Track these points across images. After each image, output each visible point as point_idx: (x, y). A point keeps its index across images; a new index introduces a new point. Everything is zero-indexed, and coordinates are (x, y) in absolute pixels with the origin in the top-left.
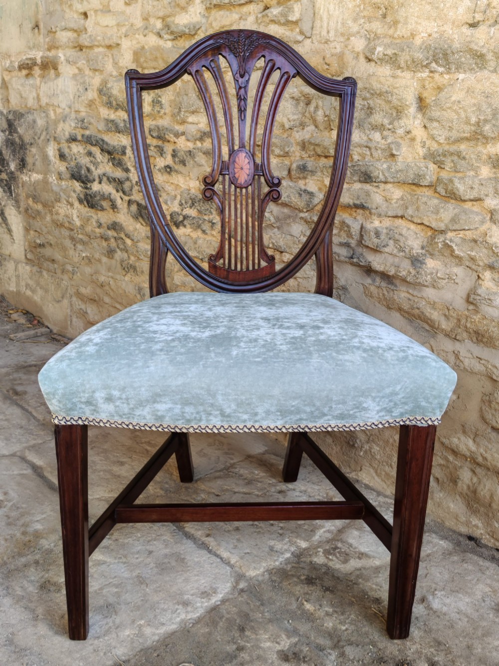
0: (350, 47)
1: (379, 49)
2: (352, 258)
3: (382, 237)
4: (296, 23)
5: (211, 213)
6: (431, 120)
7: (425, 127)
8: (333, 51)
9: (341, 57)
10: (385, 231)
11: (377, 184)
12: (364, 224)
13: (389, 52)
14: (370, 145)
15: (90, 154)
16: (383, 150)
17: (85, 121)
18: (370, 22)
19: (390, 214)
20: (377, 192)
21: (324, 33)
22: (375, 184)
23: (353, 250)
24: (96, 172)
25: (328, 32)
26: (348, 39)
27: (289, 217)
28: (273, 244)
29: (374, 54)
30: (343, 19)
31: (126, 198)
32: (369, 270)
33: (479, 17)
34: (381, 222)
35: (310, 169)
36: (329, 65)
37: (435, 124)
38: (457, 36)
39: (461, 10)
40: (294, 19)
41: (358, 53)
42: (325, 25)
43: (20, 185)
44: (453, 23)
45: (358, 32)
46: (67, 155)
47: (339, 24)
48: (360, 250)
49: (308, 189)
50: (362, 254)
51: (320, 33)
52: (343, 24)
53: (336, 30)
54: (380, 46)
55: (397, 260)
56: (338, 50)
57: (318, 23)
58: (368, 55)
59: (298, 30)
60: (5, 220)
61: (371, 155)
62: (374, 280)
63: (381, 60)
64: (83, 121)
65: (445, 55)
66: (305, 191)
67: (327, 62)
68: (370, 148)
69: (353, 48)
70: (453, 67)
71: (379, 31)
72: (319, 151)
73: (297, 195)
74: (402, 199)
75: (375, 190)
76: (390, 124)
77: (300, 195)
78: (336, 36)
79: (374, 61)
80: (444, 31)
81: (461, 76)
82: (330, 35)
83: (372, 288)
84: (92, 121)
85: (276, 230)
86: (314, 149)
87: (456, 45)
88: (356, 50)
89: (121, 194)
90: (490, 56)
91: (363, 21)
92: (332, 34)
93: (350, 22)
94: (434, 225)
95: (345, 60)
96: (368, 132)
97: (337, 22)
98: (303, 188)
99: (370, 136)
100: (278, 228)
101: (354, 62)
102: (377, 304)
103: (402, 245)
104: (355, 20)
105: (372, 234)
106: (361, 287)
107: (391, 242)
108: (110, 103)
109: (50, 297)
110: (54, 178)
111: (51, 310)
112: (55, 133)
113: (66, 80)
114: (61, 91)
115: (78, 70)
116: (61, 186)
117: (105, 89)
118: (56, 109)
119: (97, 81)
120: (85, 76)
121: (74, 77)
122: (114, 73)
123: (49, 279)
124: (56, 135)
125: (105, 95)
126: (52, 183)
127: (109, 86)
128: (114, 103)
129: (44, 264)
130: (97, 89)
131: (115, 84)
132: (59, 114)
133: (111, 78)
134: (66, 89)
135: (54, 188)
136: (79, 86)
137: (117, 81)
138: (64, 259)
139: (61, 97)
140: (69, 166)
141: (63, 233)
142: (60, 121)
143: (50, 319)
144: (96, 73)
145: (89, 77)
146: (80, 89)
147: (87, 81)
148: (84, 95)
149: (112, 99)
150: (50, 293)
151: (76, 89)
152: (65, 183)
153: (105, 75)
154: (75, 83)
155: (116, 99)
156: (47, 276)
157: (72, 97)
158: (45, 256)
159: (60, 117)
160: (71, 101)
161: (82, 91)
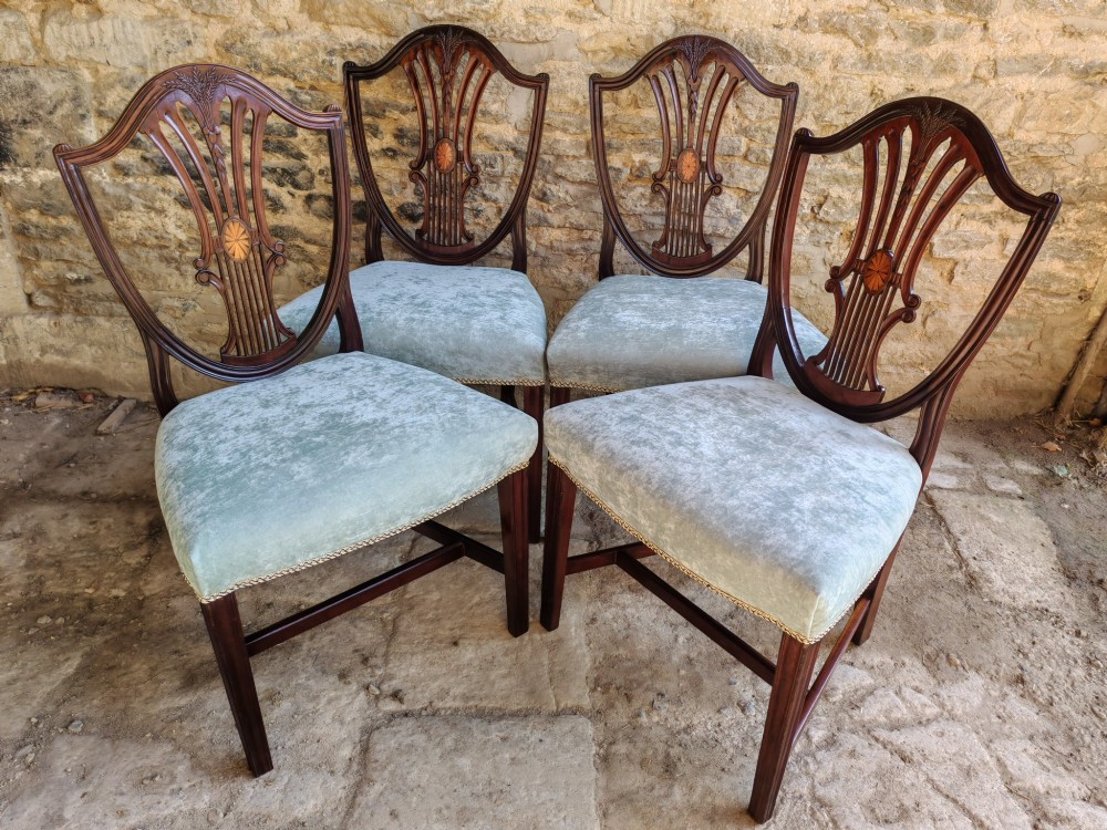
5: (475, 200)
6: (744, 102)
7: (737, 107)
21: (628, 14)
25: (633, 14)
26: (656, 23)
28: (571, 223)
31: (304, 193)
33: (783, 21)
37: (749, 106)
38: (767, 34)
39: (768, 14)
42: (628, 7)
44: (762, 24)
51: (623, 13)
52: (650, 9)
53: (642, 14)
55: (714, 221)
56: (645, 33)
65: (757, 49)
70: (763, 60)
71: (688, 19)
72: (626, 128)
78: (641, 19)
80: (754, 29)
81: (770, 67)
82: (635, 17)
85: (574, 208)
86: (620, 127)
87: (766, 42)
89: (289, 188)
90: (793, 54)
92: (637, 16)
93: (658, 8)
94: (749, 188)
97: (644, 6)
100: (576, 207)
108: (256, 66)
109: (122, 352)
110: (105, 174)
111: (128, 371)
112: (101, 104)
113: (128, 24)
114: (116, 41)
115: (159, 9)
116: (128, 185)
117: (239, 45)
118: (100, 68)
119: (216, 31)
120: (183, 22)
121: (149, 20)
122: (259, 24)
123: (118, 327)
124: (102, 108)
125: (240, 53)
126: (100, 182)
127: (251, 41)
128: (264, 66)
129: (97, 308)
130: (217, 44)
131: (265, 40)
132: (108, 76)
133: (252, 30)
134: (130, 38)
135: (109, 190)
136: (167, 36)
137: (265, 35)
138: (155, 292)
139: (114, 50)
140: (148, 155)
141: (143, 255)
142: (111, 86)
143: (128, 385)
144: (212, 20)
145: (194, 24)
146: (173, 41)
147: (190, 30)
148: (183, 51)
149: (259, 61)
150: (121, 348)
151: (159, 41)
152: (139, 179)
153: (237, 25)
154: (156, 31)
155: (268, 61)
156: (107, 325)
157: (147, 52)
158: (96, 296)
159: (111, 80)
160: (145, 57)
161: (177, 44)
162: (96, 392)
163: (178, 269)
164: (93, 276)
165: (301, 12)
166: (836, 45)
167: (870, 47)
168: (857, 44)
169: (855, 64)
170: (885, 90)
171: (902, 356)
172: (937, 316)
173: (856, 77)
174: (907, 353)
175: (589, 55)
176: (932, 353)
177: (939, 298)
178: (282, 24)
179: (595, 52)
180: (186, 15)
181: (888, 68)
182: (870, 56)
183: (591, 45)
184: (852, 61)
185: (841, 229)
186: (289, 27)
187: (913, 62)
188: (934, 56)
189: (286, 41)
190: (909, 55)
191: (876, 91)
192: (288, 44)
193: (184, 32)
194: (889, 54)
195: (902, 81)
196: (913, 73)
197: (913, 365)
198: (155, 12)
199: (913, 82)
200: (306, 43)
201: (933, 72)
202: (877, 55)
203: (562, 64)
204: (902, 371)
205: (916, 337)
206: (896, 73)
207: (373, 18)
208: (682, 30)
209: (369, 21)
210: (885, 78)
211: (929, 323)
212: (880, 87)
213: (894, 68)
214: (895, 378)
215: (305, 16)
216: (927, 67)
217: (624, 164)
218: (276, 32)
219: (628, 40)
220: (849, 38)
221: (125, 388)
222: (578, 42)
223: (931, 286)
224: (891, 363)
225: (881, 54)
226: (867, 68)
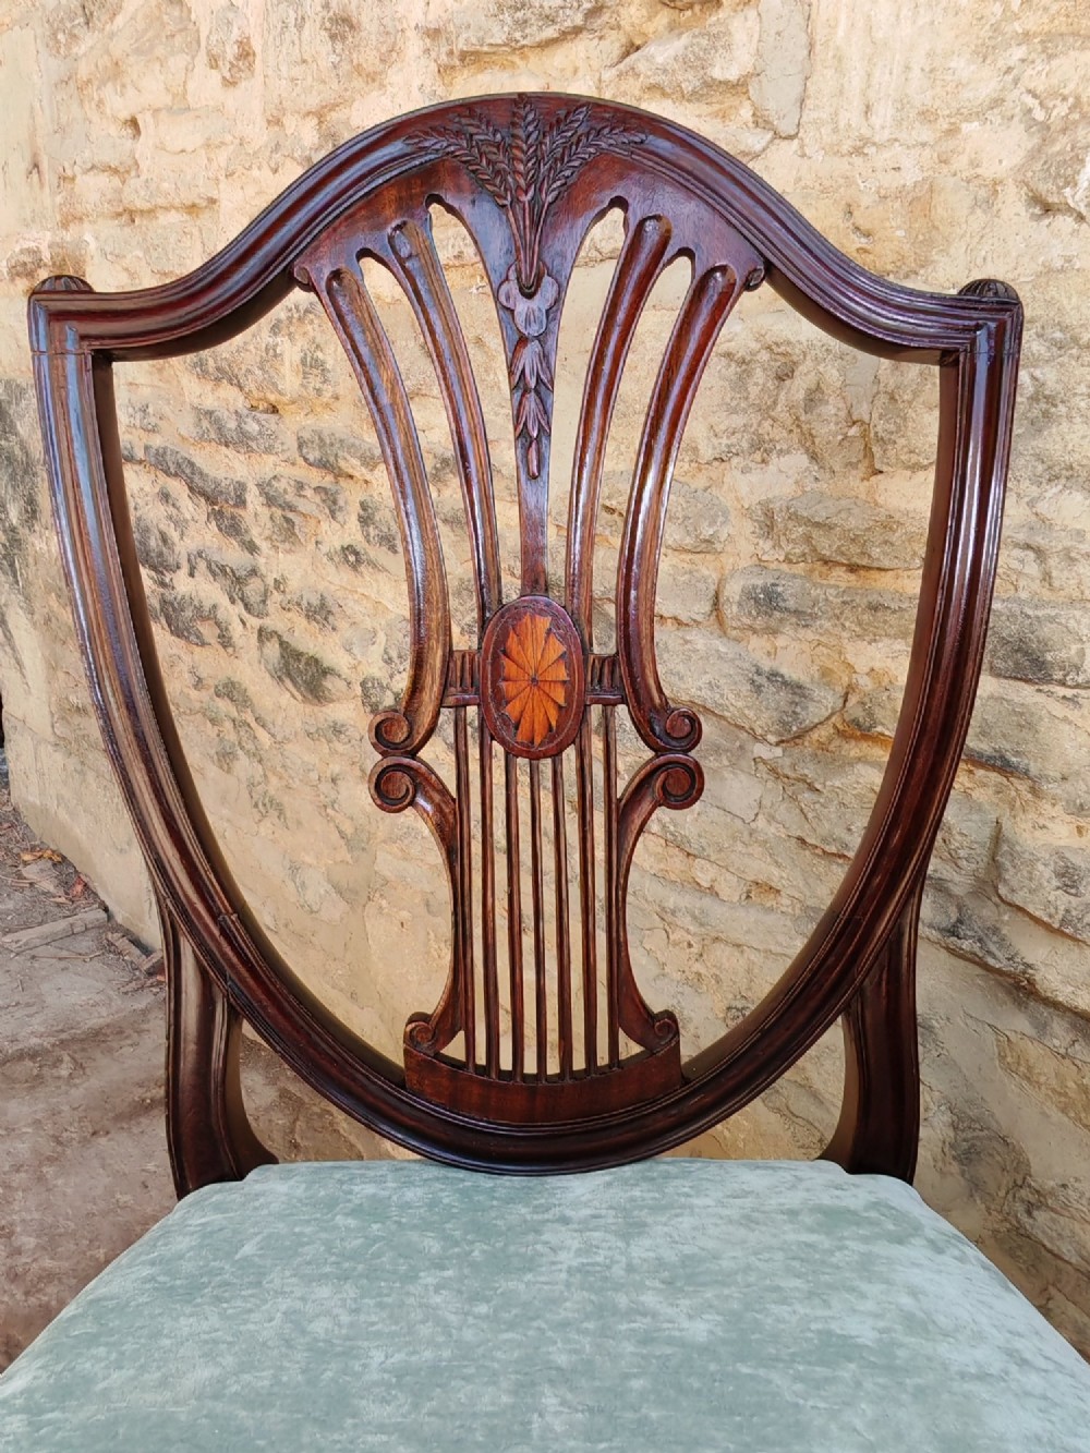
0: (960, 162)
2: (953, 931)
4: (738, 87)
8: (890, 181)
9: (920, 201)
11: (1069, 693)
12: (1006, 824)
14: (1038, 540)
15: (165, 496)
17: (150, 410)
18: (1050, 57)
20: (1065, 720)
21: (851, 115)
22: (1061, 691)
23: (960, 908)
24: (183, 547)
25: (868, 110)
26: (952, 131)
27: (717, 750)
29: (1071, 182)
30: (930, 55)
31: (254, 622)
32: (1021, 989)
34: (1080, 830)
35: (791, 604)
36: (867, 235)
40: (733, 74)
41: (995, 183)
42: (855, 82)
43: (31, 560)
45: (997, 102)
47: (916, 72)
48: (987, 912)
49: (784, 670)
50: (996, 931)
51: (835, 114)
53: (902, 104)
56: (910, 176)
57: (824, 81)
58: (1045, 188)
59: (746, 113)
60: (9, 637)
61: (1047, 577)
62: (1042, 1028)
64: (144, 410)
66: (773, 676)
67: (861, 222)
68: (1040, 553)
69: (975, 164)
72: (826, 546)
73: (746, 688)
75: (1059, 710)
77: (758, 689)
78: (899, 123)
79: (1069, 210)
82: (876, 120)
83: (1033, 1051)
84: (167, 410)
86: (808, 539)
88: (988, 171)
89: (239, 608)
91: (1019, 52)
92: (884, 114)
93: (962, 66)
95: (940, 212)
96: (1034, 491)
97: (908, 68)
98: (766, 665)
99: (1042, 507)
101: (978, 220)
102: (1056, 1115)
104: (984, 54)
105: (1045, 872)
106: (990, 1036)
109: (104, 836)
111: (110, 867)
143: (109, 888)
150: (104, 827)
162: (90, 884)
217: (820, 671)
221: (106, 890)
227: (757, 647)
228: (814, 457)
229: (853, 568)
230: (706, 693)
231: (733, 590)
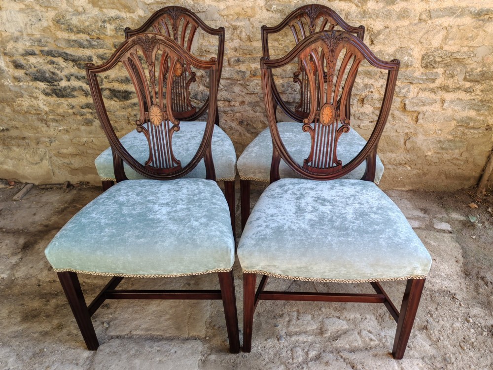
0: (257, 4)
1: (274, 6)
3: (285, 87)
8: (248, 5)
9: (253, 8)
10: (286, 84)
13: (280, 8)
15: (52, 63)
16: (281, 50)
17: (42, 41)
19: (287, 76)
27: (232, 84)
28: (224, 98)
29: (271, 8)
35: (241, 61)
41: (262, 7)
46: (25, 65)
49: (242, 70)
54: (274, 5)
55: (293, 95)
56: (251, 5)
58: (268, 9)
63: (276, 11)
66: (240, 71)
68: (274, 50)
69: (259, 4)
72: (246, 52)
73: (236, 74)
74: (291, 69)
76: (283, 38)
77: (238, 74)
79: (271, 11)
85: (224, 91)
86: (243, 51)
88: (261, 5)
95: (256, 10)
98: (239, 70)
100: (226, 90)
101: (260, 11)
103: (295, 89)
105: (280, 87)
107: (290, 88)
108: (71, 29)
109: (25, 163)
110: (10, 81)
111: (29, 171)
112: (5, 50)
113: (13, 13)
114: (8, 21)
115: (26, 5)
116: (20, 86)
117: (62, 20)
118: (3, 33)
119: (51, 14)
120: (36, 10)
121: (21, 10)
122: (70, 10)
123: (22, 151)
124: (5, 51)
125: (63, 24)
126: (8, 85)
127: (67, 18)
128: (75, 29)
129: (12, 142)
130: (53, 20)
131: (74, 17)
132: (7, 37)
133: (67, 13)
134: (14, 19)
135: (11, 88)
136: (30, 18)
137: (74, 15)
138: (37, 135)
139: (8, 25)
140: (27, 72)
141: (30, 118)
142: (8, 41)
143: (29, 177)
144: (49, 9)
145: (41, 12)
146: (33, 19)
147: (40, 14)
148: (38, 24)
149: (72, 27)
150: (24, 160)
151: (27, 20)
152: (25, 83)
153: (60, 11)
154: (24, 15)
155: (76, 27)
156: (18, 150)
157: (22, 25)
158: (11, 137)
159: (8, 39)
160: (21, 27)
161: (35, 21)
162: (16, 181)
163: (46, 124)
164: (9, 128)
165: (89, 3)
166: (347, 7)
167: (363, 7)
168: (357, 6)
169: (357, 16)
170: (374, 28)
171: (395, 160)
172: (411, 139)
173: (358, 22)
174: (397, 158)
175: (225, 17)
176: (410, 158)
177: (412, 131)
178: (81, 9)
179: (227, 16)
180: (37, 7)
181: (374, 17)
182: (364, 11)
183: (225, 13)
184: (355, 14)
185: (358, 98)
186: (84, 11)
187: (387, 13)
188: (398, 10)
189: (83, 17)
190: (384, 10)
191: (369, 29)
192: (84, 19)
193: (37, 15)
194: (374, 10)
195: (382, 23)
196: (387, 19)
197: (401, 164)
198: (24, 7)
199: (388, 23)
200: (92, 18)
201: (398, 18)
202: (368, 11)
203: (212, 22)
204: (395, 168)
205: (402, 150)
206: (378, 19)
207: (121, 4)
208: (269, 3)
209: (120, 7)
210: (373, 22)
211: (407, 143)
212: (371, 26)
213: (377, 17)
214: (392, 171)
215: (90, 5)
216: (394, 16)
217: (247, 69)
218: (78, 13)
219: (243, 9)
220: (353, 3)
221: (27, 178)
222: (219, 11)
223: (407, 125)
224: (390, 164)
225: (370, 10)
226: (363, 17)
227: (237, 68)
228: (241, 40)
229: (250, 54)
230: (230, 76)
231: (232, 60)
